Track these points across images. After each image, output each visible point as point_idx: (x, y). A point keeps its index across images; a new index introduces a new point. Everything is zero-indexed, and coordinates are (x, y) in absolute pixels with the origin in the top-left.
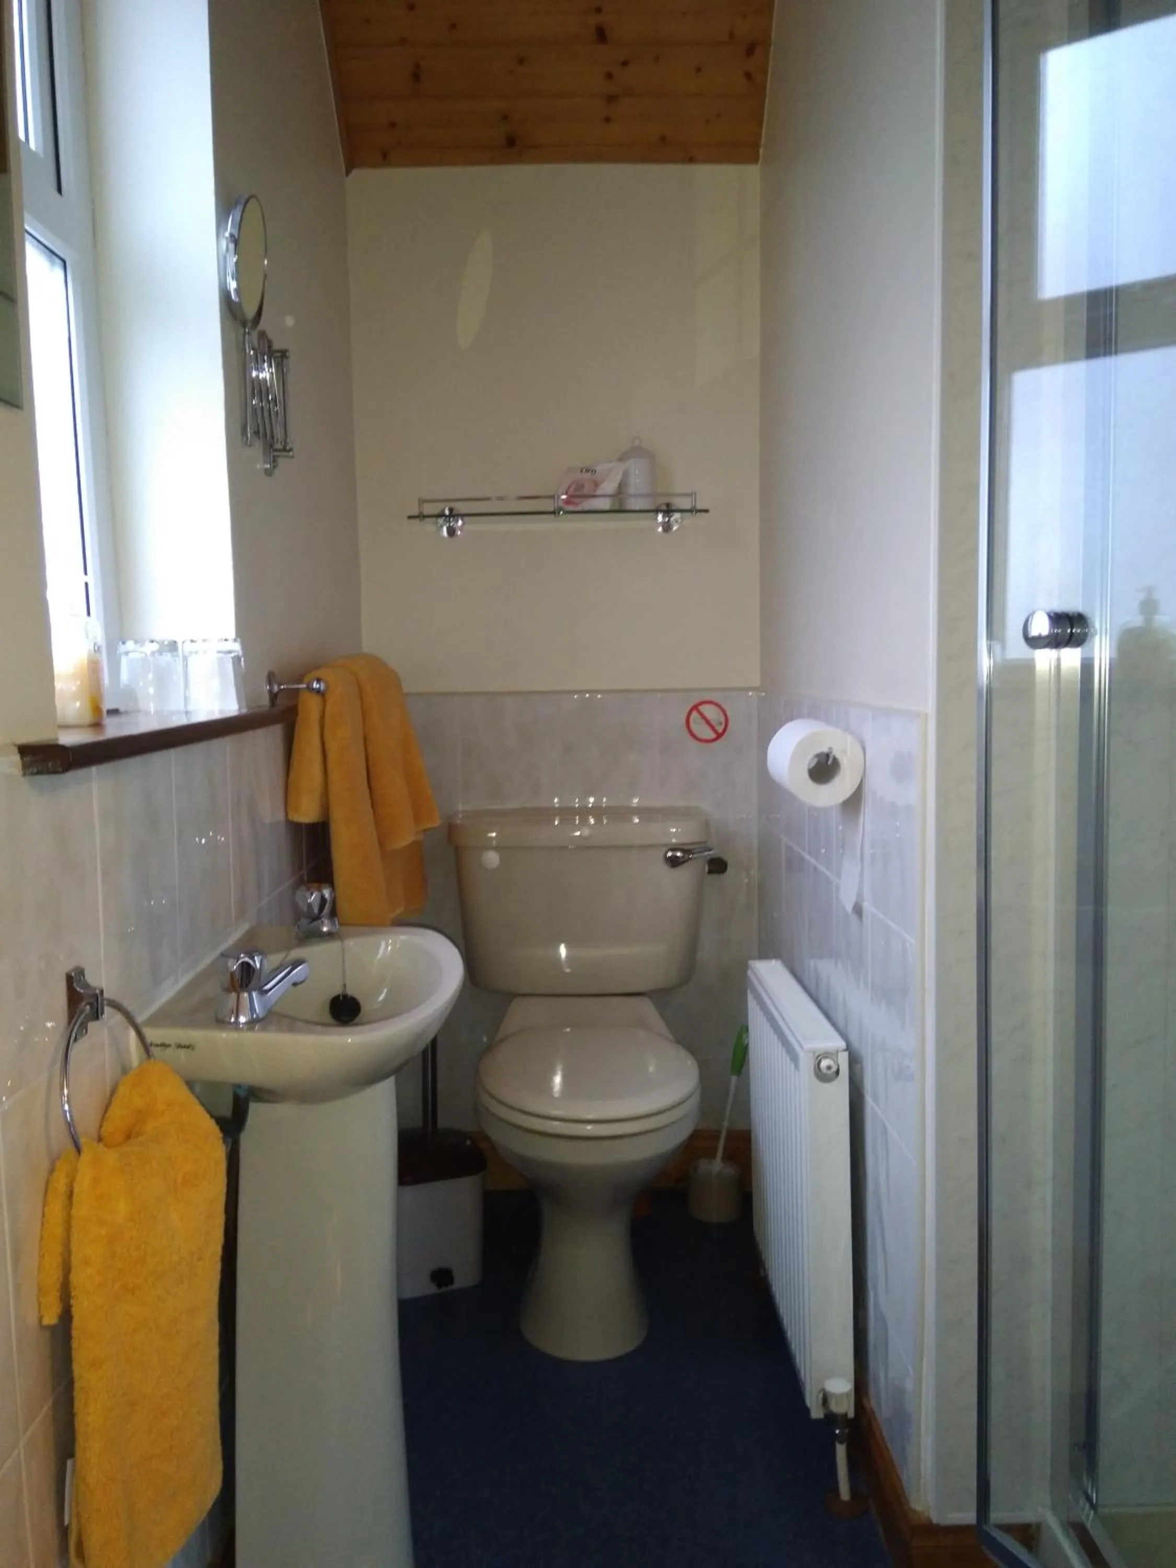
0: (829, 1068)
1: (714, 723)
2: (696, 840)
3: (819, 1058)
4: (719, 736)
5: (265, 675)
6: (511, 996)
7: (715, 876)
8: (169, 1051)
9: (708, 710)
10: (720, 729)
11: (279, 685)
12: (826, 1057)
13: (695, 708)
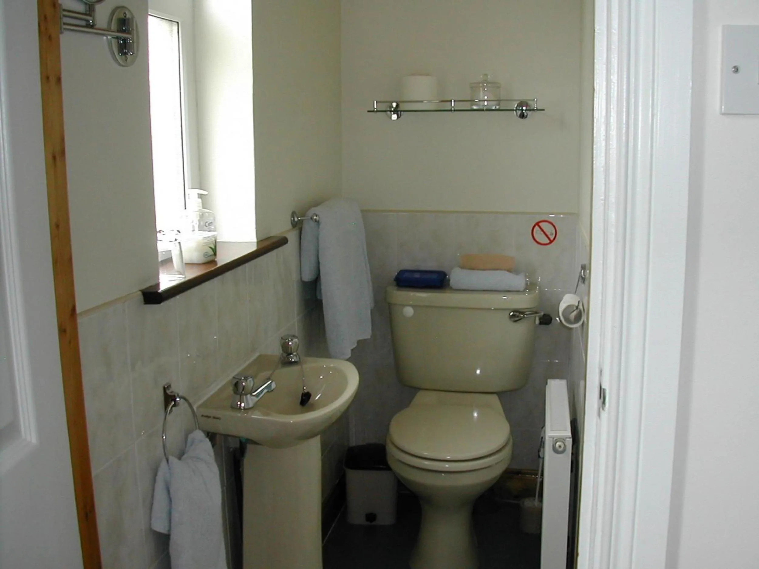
0: (560, 447)
1: (548, 234)
2: (529, 307)
3: (557, 441)
4: (551, 242)
5: (290, 213)
6: (418, 389)
7: (543, 326)
8: (210, 420)
9: (545, 226)
10: (552, 238)
11: (298, 218)
12: (560, 441)
13: (537, 224)
